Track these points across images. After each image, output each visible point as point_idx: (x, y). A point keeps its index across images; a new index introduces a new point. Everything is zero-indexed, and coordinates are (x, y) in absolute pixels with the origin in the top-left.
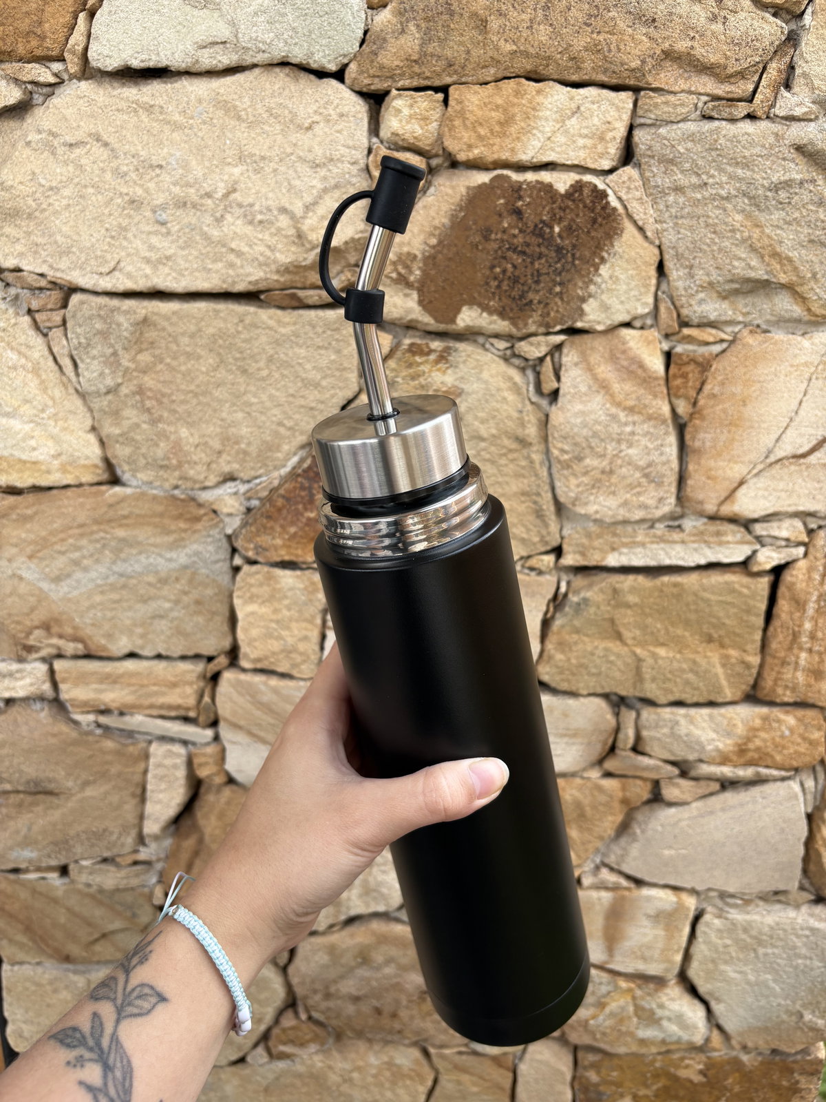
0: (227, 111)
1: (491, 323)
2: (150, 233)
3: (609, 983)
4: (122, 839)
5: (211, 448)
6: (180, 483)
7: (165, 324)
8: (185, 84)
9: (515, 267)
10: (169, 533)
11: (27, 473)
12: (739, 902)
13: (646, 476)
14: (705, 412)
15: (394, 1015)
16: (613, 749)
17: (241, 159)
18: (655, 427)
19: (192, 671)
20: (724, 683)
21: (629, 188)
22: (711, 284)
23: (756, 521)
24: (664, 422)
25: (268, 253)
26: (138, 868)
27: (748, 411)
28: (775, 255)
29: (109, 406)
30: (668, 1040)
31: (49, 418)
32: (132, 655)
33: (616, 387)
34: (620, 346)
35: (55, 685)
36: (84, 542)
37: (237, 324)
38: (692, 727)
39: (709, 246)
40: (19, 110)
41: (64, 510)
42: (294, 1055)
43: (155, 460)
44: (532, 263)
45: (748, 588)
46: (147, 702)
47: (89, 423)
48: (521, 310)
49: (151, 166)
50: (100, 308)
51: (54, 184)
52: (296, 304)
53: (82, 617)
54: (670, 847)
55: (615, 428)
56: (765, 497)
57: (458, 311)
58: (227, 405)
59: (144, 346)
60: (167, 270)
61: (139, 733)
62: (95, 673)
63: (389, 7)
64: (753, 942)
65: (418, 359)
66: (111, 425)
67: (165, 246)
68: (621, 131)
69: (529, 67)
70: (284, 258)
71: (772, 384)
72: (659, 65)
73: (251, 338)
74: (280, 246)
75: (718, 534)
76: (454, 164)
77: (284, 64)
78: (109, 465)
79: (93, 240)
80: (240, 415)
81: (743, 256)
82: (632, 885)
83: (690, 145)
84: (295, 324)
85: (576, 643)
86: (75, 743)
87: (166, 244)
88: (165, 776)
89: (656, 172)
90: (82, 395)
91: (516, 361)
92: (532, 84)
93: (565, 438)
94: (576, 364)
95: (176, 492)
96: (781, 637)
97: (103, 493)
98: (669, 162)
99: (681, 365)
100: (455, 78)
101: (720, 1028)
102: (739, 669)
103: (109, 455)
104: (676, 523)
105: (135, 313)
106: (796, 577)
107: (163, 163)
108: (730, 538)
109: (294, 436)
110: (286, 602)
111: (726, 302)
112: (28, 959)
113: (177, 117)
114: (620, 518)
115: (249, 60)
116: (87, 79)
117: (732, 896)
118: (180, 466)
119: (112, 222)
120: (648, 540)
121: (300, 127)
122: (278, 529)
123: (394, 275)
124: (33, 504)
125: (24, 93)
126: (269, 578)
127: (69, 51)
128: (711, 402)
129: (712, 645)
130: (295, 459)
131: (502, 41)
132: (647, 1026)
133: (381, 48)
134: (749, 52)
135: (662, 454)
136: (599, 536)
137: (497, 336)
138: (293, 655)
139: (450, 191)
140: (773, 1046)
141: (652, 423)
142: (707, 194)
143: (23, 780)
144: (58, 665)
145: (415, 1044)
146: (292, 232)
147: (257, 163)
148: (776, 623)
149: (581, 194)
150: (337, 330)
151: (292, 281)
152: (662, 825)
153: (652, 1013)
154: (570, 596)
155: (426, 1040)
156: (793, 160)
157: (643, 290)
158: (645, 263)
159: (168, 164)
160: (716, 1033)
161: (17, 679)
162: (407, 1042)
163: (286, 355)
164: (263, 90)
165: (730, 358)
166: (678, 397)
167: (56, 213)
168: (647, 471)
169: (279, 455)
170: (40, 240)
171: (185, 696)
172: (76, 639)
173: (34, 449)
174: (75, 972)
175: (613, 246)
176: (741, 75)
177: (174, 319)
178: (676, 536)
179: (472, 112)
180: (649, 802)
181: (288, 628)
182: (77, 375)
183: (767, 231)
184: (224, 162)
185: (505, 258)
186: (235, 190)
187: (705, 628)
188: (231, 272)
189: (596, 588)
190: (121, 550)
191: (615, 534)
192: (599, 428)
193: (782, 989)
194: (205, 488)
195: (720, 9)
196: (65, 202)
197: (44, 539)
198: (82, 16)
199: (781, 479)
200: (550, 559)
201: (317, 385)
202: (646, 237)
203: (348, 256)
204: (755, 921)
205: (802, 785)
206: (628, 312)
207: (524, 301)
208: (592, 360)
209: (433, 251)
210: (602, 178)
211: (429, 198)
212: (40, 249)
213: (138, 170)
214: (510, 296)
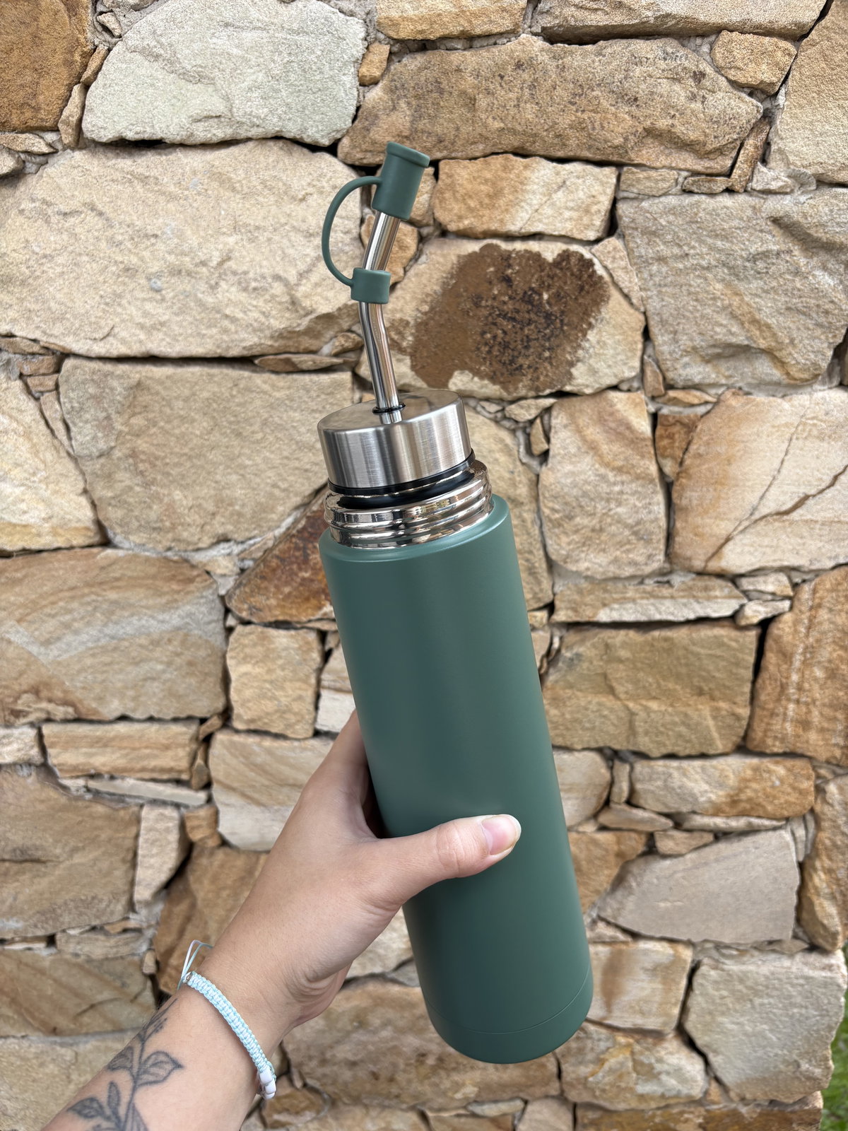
0: (222, 183)
1: (482, 387)
2: (144, 300)
3: (607, 1039)
4: (112, 906)
5: (205, 510)
6: (173, 545)
7: (159, 388)
8: (180, 156)
9: (505, 332)
10: (161, 594)
11: (17, 537)
12: (735, 953)
13: (635, 533)
14: (691, 471)
15: (391, 1080)
16: (607, 803)
17: (236, 229)
18: (643, 486)
19: (185, 733)
20: (715, 735)
21: (614, 258)
22: (694, 348)
23: (742, 576)
24: (652, 481)
25: (263, 319)
26: (128, 935)
27: (733, 470)
28: (754, 321)
29: (101, 469)
30: (667, 1094)
31: (40, 481)
32: (123, 718)
33: (605, 448)
34: (608, 408)
35: (43, 750)
36: (75, 605)
37: (231, 389)
38: (685, 780)
39: (692, 313)
40: (13, 178)
41: (54, 573)
42: (290, 1124)
43: (148, 523)
44: (522, 329)
45: (736, 641)
46: (139, 766)
47: (81, 485)
48: (511, 374)
49: (146, 236)
50: (93, 373)
51: (48, 252)
52: (291, 369)
53: (72, 680)
54: (666, 900)
55: (604, 488)
56: (751, 554)
57: (450, 376)
59: (137, 410)
60: (161, 335)
61: (130, 796)
62: (86, 737)
63: (380, 85)
64: (749, 993)
66: (103, 488)
67: (160, 312)
68: (605, 204)
69: (516, 144)
70: (278, 324)
71: (755, 444)
72: (640, 142)
73: (246, 401)
74: (274, 312)
75: (706, 589)
76: (444, 233)
77: (278, 138)
78: (100, 527)
80: (234, 477)
81: (724, 322)
82: (629, 939)
83: (671, 218)
84: (289, 388)
85: (570, 698)
86: (64, 809)
87: (160, 311)
88: (157, 840)
89: (639, 240)
90: (74, 459)
91: (507, 424)
92: (519, 159)
93: (556, 498)
94: (565, 426)
95: (169, 554)
96: (769, 689)
97: (95, 556)
98: (652, 234)
99: (666, 426)
100: (445, 153)
101: (717, 1080)
102: (730, 721)
103: (101, 518)
104: (665, 579)
105: (129, 377)
106: (782, 630)
107: (159, 233)
108: (718, 593)
109: (288, 497)
110: (280, 662)
111: (709, 365)
112: (13, 1032)
113: (172, 188)
114: (611, 575)
115: (243, 133)
116: (81, 149)
117: (728, 947)
118: (173, 527)
119: (107, 289)
120: (638, 595)
121: (294, 198)
122: (273, 589)
124: (23, 567)
125: (18, 162)
126: (264, 638)
127: (63, 122)
128: (698, 462)
129: (702, 698)
130: (290, 520)
131: (490, 119)
132: (647, 1081)
133: (373, 124)
134: (727, 129)
135: (650, 512)
136: (590, 592)
137: (488, 399)
138: (287, 716)
139: (441, 260)
140: (772, 1097)
141: (640, 482)
142: (688, 264)
143: (9, 848)
144: (47, 730)
145: (412, 1108)
146: (286, 298)
147: (251, 233)
148: (764, 675)
149: (568, 262)
150: (331, 394)
151: (286, 347)
152: (658, 878)
153: (651, 1067)
154: (563, 651)
155: (424, 1103)
156: (770, 232)
157: (629, 354)
158: (632, 329)
159: (163, 233)
160: (714, 1085)
161: (3, 744)
162: (404, 1106)
163: (281, 418)
164: (257, 163)
165: (715, 419)
166: (664, 457)
167: (50, 280)
168: (635, 529)
169: (274, 516)
170: (33, 306)
171: (178, 759)
172: (66, 703)
173: (25, 512)
174: (62, 1045)
175: (600, 312)
176: (720, 151)
177: (168, 383)
178: (666, 591)
179: (461, 185)
180: (644, 854)
181: (282, 688)
182: (70, 438)
183: (747, 299)
184: (219, 232)
185: (495, 324)
186: (229, 259)
187: (696, 681)
188: (225, 337)
189: (588, 644)
190: (113, 613)
191: (606, 591)
192: (589, 488)
193: (779, 1039)
194: (198, 550)
195: (700, 88)
196: (59, 270)
197: (33, 602)
198: (76, 88)
199: (766, 535)
200: (542, 615)
202: (631, 304)
203: (341, 321)
204: (751, 972)
205: (793, 834)
206: (616, 376)
207: (515, 366)
208: (581, 422)
209: (425, 318)
210: (588, 248)
211: (421, 266)
212: (33, 315)
213: (133, 239)
214: (500, 361)
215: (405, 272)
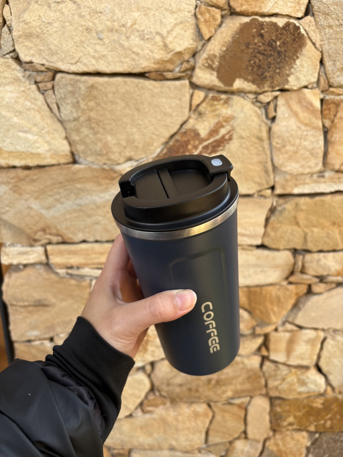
1: (248, 86)
2: (95, 44)
3: (287, 370)
5: (122, 145)
6: (107, 162)
7: (102, 88)
9: (260, 61)
10: (101, 185)
11: (35, 159)
12: (341, 333)
13: (311, 153)
14: (337, 125)
15: (197, 391)
16: (292, 273)
17: (138, 9)
18: (316, 132)
20: (339, 241)
21: (309, 26)
22: (342, 68)
24: (319, 130)
25: (150, 54)
29: (74, 127)
30: (310, 391)
31: (46, 133)
32: (84, 241)
33: (301, 115)
34: (303, 96)
35: (47, 257)
36: (61, 191)
37: (135, 88)
38: (326, 261)
39: (342, 52)
42: (153, 411)
43: (96, 152)
44: (267, 59)
46: (90, 262)
47: (64, 135)
48: (262, 80)
49: (97, 12)
50: (71, 80)
51: (50, 21)
52: (162, 78)
53: (61, 225)
54: (314, 312)
55: (299, 132)
57: (234, 81)
58: (129, 126)
59: (92, 98)
60: (102, 62)
61: (87, 276)
62: (67, 250)
65: (215, 103)
66: (75, 136)
70: (158, 56)
73: (141, 94)
75: (339, 178)
76: (233, 13)
79: (68, 47)
80: (134, 130)
82: (299, 329)
83: (335, 7)
84: (161, 87)
85: (279, 228)
86: (57, 282)
87: (103, 50)
89: (321, 18)
90: (61, 122)
91: (258, 104)
93: (279, 138)
94: (283, 105)
95: (105, 166)
97: (70, 168)
98: (327, 14)
99: (327, 105)
101: (330, 385)
103: (73, 150)
104: (321, 174)
105: (88, 83)
107: (103, 11)
109: (159, 139)
114: (299, 172)
117: (338, 330)
119: (77, 39)
120: (310, 182)
123: (206, 65)
124: (37, 174)
128: (340, 121)
129: (335, 226)
130: (159, 150)
132: (302, 386)
135: (318, 144)
136: (291, 181)
137: (250, 92)
139: (232, 25)
141: (315, 130)
142: (342, 29)
143: (33, 300)
144: (49, 248)
145: (204, 402)
146: (161, 44)
147: (146, 11)
149: (289, 28)
150: (180, 90)
151: (160, 68)
152: (311, 303)
153: (304, 380)
154: (278, 207)
155: (210, 400)
157: (314, 71)
158: (315, 59)
159: (105, 11)
160: (329, 387)
161: (30, 255)
162: (201, 401)
163: (157, 101)
166: (325, 118)
167: (50, 35)
168: (312, 151)
170: (41, 48)
172: (58, 235)
173: (38, 148)
175: (302, 51)
177: (106, 85)
178: (322, 180)
180: (306, 294)
182: (59, 112)
184: (131, 10)
185: (255, 56)
186: (135, 24)
187: (332, 218)
188: (133, 63)
189: (289, 204)
190: (79, 194)
191: (297, 180)
192: (293, 133)
194: (118, 164)
196: (55, 30)
197: (43, 190)
200: (269, 192)
201: (171, 115)
206: (307, 81)
207: (263, 76)
208: (291, 103)
209: (224, 53)
210: (297, 21)
211: (223, 29)
212: (42, 52)
213: (90, 14)
214: (257, 74)
215: (216, 32)
